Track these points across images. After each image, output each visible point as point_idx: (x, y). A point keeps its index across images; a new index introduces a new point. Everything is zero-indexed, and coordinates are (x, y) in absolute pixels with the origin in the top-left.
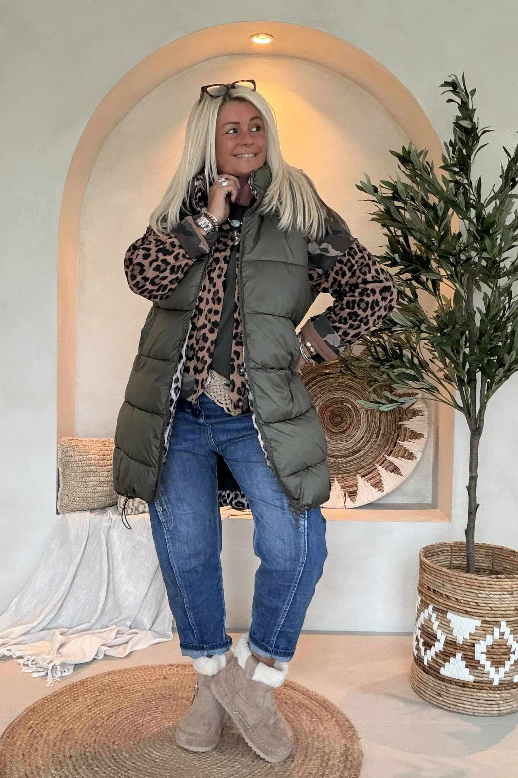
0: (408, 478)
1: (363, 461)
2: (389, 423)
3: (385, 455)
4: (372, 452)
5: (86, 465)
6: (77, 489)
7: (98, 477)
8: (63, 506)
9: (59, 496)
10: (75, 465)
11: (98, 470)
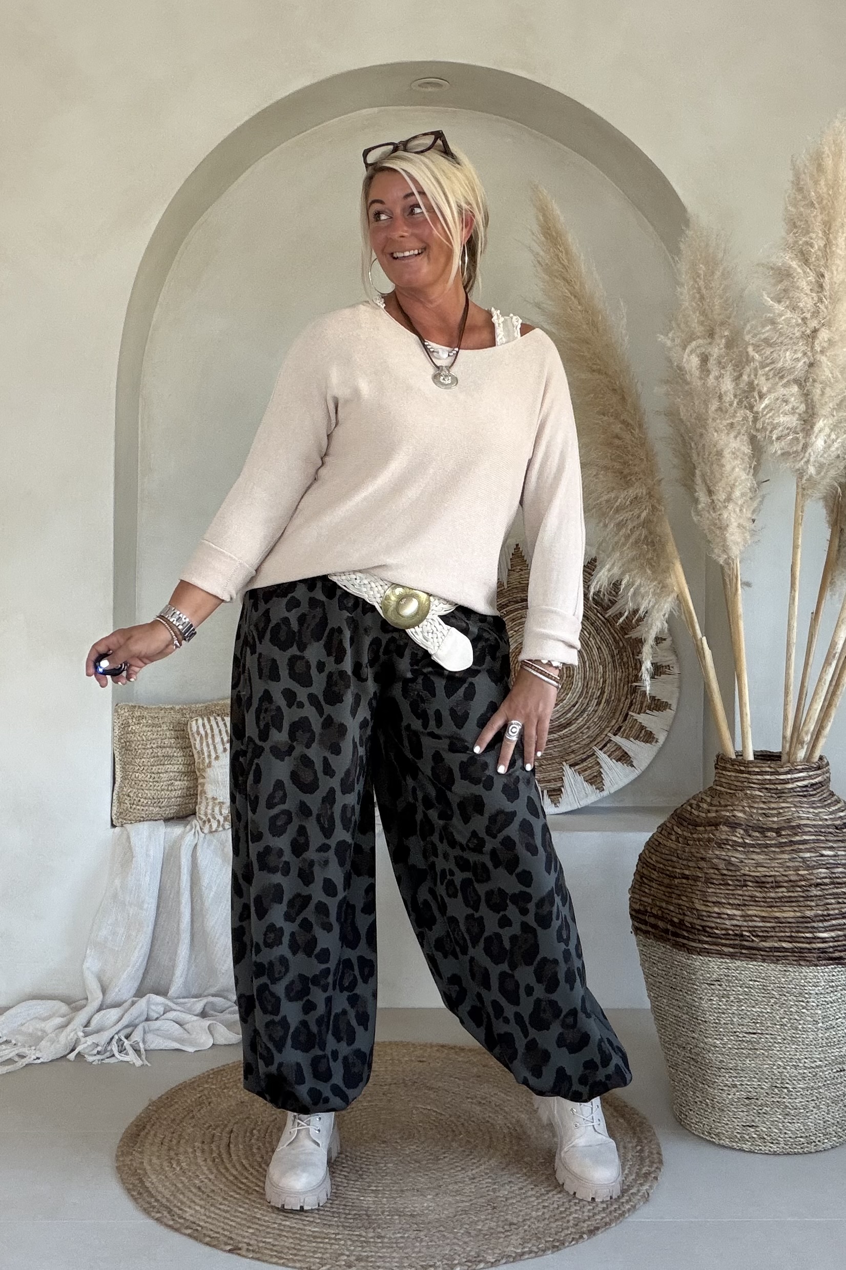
0: (644, 773)
1: (574, 741)
2: (618, 682)
3: (610, 734)
4: (588, 728)
5: (157, 747)
6: (144, 786)
7: (176, 766)
8: (121, 813)
9: (114, 798)
10: (140, 746)
11: (175, 754)
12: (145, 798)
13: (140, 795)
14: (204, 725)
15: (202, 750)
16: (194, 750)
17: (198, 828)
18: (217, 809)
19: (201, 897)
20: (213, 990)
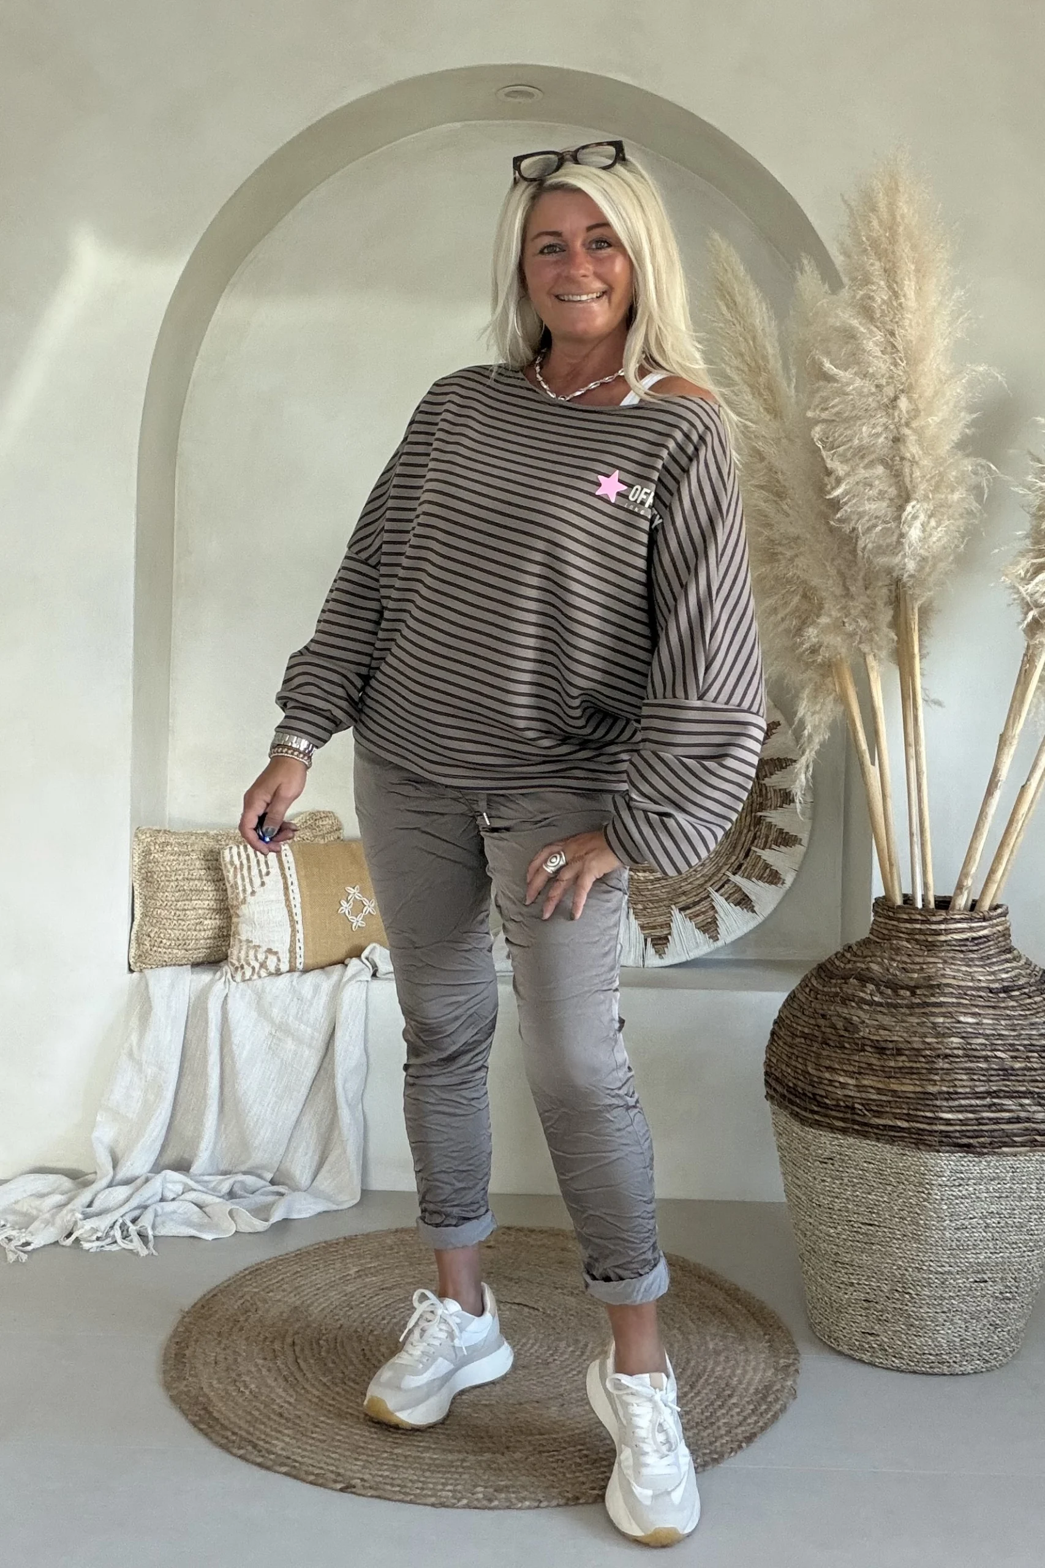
5: (184, 879)
6: (167, 924)
7: (206, 901)
8: (140, 956)
9: (132, 938)
10: (163, 878)
11: (205, 888)
12: (169, 939)
13: (162, 935)
14: (239, 854)
15: (236, 883)
16: (227, 884)
17: (229, 975)
18: (252, 953)
19: (233, 1058)
20: (243, 1170)
